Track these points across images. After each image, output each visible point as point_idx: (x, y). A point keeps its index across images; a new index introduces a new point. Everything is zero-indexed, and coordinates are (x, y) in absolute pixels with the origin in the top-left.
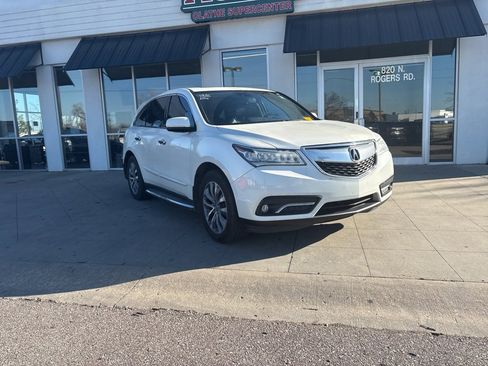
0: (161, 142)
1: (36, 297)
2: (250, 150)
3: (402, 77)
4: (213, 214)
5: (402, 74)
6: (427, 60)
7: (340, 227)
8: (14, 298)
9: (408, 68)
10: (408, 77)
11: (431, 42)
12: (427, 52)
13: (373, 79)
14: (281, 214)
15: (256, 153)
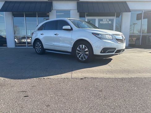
0: (55, 34)
1: (42, 78)
2: (98, 34)
3: (108, 23)
4: (81, 55)
5: (108, 21)
6: (114, 18)
7: (112, 59)
8: (34, 79)
9: (110, 20)
10: (110, 22)
11: (116, 13)
12: (114, 16)
13: (101, 22)
14: (107, 53)
15: (100, 35)
